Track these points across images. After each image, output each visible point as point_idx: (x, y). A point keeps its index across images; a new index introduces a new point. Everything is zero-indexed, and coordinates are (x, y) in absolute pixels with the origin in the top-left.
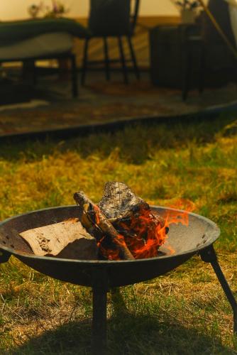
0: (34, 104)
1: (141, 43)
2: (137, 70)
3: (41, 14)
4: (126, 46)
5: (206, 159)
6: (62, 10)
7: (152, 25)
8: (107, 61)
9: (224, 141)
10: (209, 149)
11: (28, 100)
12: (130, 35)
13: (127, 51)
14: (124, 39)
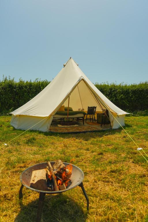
0: (76, 125)
1: (96, 116)
2: (95, 120)
3: (80, 110)
4: (93, 116)
5: (100, 141)
6: (83, 110)
7: (98, 113)
8: (90, 118)
9: (105, 137)
10: (101, 139)
11: (75, 125)
12: (94, 114)
13: (93, 117)
14: (93, 115)
